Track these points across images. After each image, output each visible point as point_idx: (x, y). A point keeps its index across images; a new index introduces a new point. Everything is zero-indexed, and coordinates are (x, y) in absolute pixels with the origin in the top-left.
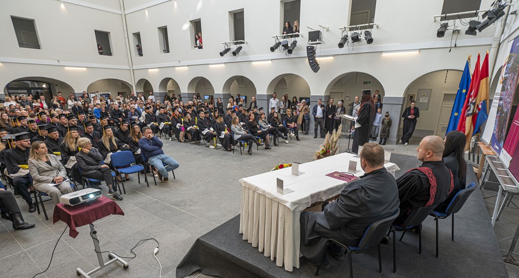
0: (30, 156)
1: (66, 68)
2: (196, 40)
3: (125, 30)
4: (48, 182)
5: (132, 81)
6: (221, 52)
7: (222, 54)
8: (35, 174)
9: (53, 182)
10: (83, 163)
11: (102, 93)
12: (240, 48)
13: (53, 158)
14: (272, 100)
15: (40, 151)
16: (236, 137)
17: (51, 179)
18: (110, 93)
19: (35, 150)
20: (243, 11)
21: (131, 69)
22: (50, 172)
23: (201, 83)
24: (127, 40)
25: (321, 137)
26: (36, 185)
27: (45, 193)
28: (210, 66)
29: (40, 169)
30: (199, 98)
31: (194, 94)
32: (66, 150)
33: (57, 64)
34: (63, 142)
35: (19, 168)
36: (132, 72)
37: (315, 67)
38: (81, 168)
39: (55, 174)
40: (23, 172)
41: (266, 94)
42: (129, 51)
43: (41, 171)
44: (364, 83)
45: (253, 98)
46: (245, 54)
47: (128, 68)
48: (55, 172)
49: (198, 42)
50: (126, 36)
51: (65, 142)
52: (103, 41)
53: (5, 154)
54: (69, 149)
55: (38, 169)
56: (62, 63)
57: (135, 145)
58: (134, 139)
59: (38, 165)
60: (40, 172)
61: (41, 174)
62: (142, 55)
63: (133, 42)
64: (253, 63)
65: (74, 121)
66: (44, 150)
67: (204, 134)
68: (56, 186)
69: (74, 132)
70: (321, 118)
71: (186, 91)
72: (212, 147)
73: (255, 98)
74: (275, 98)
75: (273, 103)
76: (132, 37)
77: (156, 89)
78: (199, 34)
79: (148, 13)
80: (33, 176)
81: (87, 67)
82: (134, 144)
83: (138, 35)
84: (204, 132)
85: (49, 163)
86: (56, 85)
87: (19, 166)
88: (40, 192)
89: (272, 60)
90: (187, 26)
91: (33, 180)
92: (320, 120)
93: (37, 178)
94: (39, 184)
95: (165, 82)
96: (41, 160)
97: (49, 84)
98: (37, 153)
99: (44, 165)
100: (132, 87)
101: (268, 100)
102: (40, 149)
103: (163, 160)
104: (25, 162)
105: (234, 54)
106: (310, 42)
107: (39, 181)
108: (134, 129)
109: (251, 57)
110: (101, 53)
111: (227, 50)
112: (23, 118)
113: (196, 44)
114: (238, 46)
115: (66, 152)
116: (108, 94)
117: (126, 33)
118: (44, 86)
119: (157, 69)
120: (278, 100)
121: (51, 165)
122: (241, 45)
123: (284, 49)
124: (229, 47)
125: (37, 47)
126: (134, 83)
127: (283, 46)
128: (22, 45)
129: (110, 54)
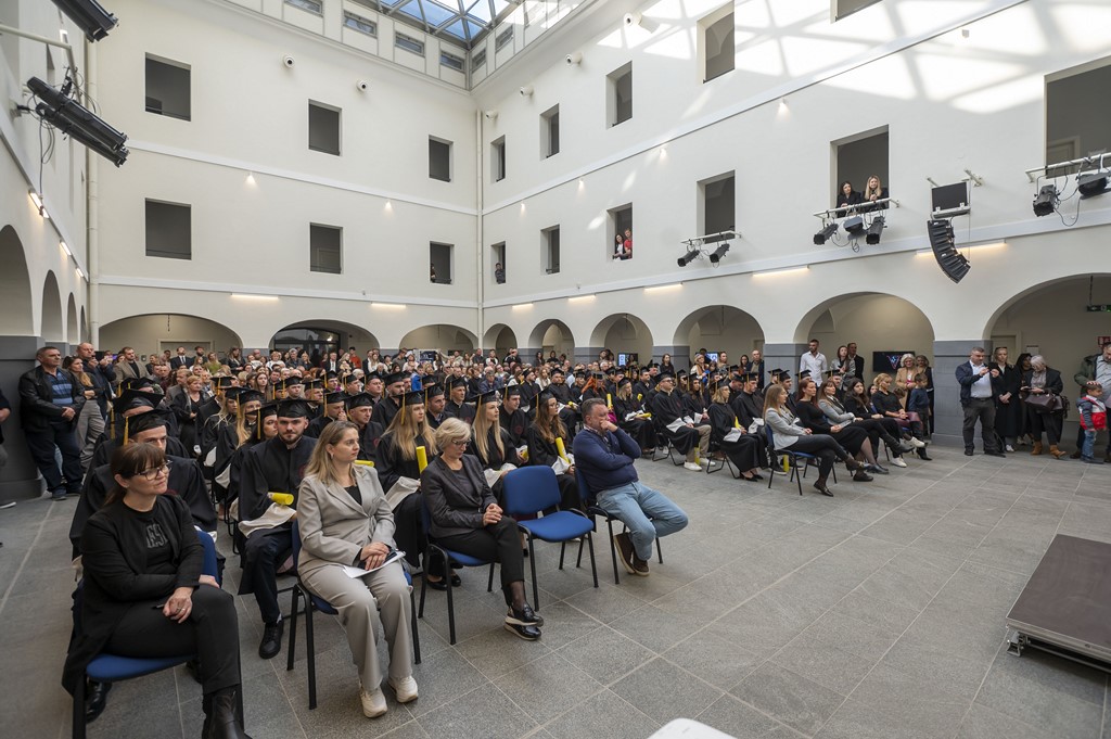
0: (310, 467)
1: (374, 305)
2: (617, 243)
3: (480, 240)
4: (343, 563)
5: (478, 328)
6: (681, 257)
7: (682, 262)
8: (311, 531)
9: (359, 562)
10: (439, 499)
11: (423, 350)
12: (726, 247)
13: (367, 477)
14: (807, 356)
15: (341, 451)
16: (781, 442)
17: (354, 549)
18: (437, 351)
19: (328, 446)
20: (734, 177)
21: (480, 308)
22: (354, 525)
23: (620, 327)
24: (480, 257)
25: (988, 452)
26: (306, 568)
27: (329, 604)
28: (647, 290)
29: (330, 512)
30: (611, 357)
31: (601, 350)
32: (391, 455)
33: (362, 298)
34: (387, 432)
35: (270, 502)
36: (480, 312)
37: (955, 266)
38: (429, 514)
39: (364, 535)
40: (277, 514)
41: (792, 342)
42: (480, 275)
43: (331, 520)
44: (1089, 309)
45: (756, 352)
46: (736, 259)
47: (473, 304)
48: (367, 523)
49: (620, 247)
50: (480, 251)
51: (392, 434)
52: (441, 260)
53: (246, 458)
54: (398, 451)
55: (322, 512)
56: (369, 297)
57: (546, 450)
58: (545, 434)
59: (325, 499)
60: (326, 522)
61: (328, 530)
62: (504, 282)
63: (490, 259)
64: (755, 276)
65: (399, 386)
66: (350, 448)
67: (674, 430)
68: (363, 578)
69: (418, 408)
70: (987, 399)
71: (587, 344)
72: (694, 466)
73: (759, 354)
74: (814, 353)
75: (813, 363)
76: (489, 252)
77: (524, 342)
78: (627, 233)
79: (527, 208)
80: (305, 535)
81: (408, 304)
82: (543, 447)
83: (501, 249)
84: (674, 427)
85: (354, 491)
86: (351, 336)
87: (272, 495)
88: (313, 597)
89: (809, 265)
90: (600, 222)
91: (301, 545)
92: (983, 404)
93: (314, 544)
94: (317, 564)
95: (543, 327)
96: (335, 480)
97: (339, 335)
98: (329, 455)
99: (341, 501)
100: (477, 339)
101: (799, 358)
102: (341, 445)
103: (640, 500)
104: (291, 486)
105: (715, 258)
106: (938, 211)
107: (319, 556)
108: (547, 406)
109: (750, 265)
110: (433, 280)
111: (694, 254)
112: (295, 381)
113: (616, 252)
114: (722, 243)
115: (390, 462)
116: (435, 353)
117: (480, 245)
118: (330, 339)
119: (531, 305)
120: (823, 356)
121: (359, 500)
122: (728, 242)
123: (850, 238)
124: (697, 248)
125: (336, 268)
126: (480, 332)
127: (847, 229)
128: (313, 268)
129: (448, 281)
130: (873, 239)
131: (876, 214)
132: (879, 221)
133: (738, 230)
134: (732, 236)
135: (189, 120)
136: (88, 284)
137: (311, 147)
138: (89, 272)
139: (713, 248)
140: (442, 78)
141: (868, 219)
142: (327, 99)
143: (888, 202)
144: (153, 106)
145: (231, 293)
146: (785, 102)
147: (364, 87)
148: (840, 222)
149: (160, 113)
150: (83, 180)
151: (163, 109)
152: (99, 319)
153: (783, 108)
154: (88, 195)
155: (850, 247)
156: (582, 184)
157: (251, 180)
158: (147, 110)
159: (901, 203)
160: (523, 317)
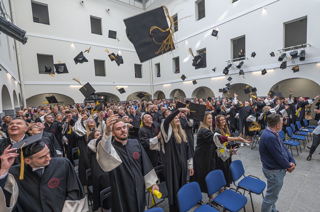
1: (117, 86)
3: (151, 62)
5: (151, 92)
6: (226, 67)
12: (242, 63)
20: (245, 37)
21: (152, 86)
24: (151, 68)
28: (212, 78)
33: (113, 84)
36: (152, 87)
42: (151, 74)
46: (246, 67)
47: (150, 84)
50: (151, 66)
52: (138, 70)
56: (115, 84)
62: (160, 76)
63: (155, 69)
64: (253, 73)
71: (190, 97)
76: (154, 67)
77: (168, 97)
81: (128, 85)
83: (158, 65)
86: (110, 97)
89: (274, 69)
95: (174, 91)
97: (106, 97)
100: (151, 96)
105: (239, 67)
109: (251, 69)
110: (136, 77)
111: (230, 66)
114: (241, 61)
117: (151, 64)
118: (102, 98)
119: (170, 84)
122: (243, 61)
123: (292, 58)
124: (232, 63)
125: (104, 75)
126: (152, 93)
127: (291, 56)
128: (96, 75)
129: (141, 77)
130: (302, 59)
131: (302, 49)
132: (303, 52)
133: (246, 57)
134: (244, 59)
135: (49, 25)
136: (20, 85)
137: (92, 32)
138: (20, 81)
139: (237, 63)
140: (135, 6)
141: (299, 51)
142: (97, 15)
143: (306, 45)
144: (36, 20)
145: (69, 85)
146: (265, 8)
147: (109, 10)
148: (288, 53)
149: (39, 22)
150: (14, 48)
151: (40, 21)
152: (26, 97)
153: (264, 11)
154: (16, 53)
155: (291, 61)
156: (187, 42)
157: (72, 45)
158: (34, 21)
159: (311, 45)
160: (167, 88)
